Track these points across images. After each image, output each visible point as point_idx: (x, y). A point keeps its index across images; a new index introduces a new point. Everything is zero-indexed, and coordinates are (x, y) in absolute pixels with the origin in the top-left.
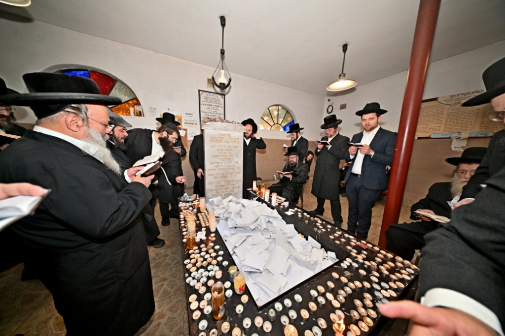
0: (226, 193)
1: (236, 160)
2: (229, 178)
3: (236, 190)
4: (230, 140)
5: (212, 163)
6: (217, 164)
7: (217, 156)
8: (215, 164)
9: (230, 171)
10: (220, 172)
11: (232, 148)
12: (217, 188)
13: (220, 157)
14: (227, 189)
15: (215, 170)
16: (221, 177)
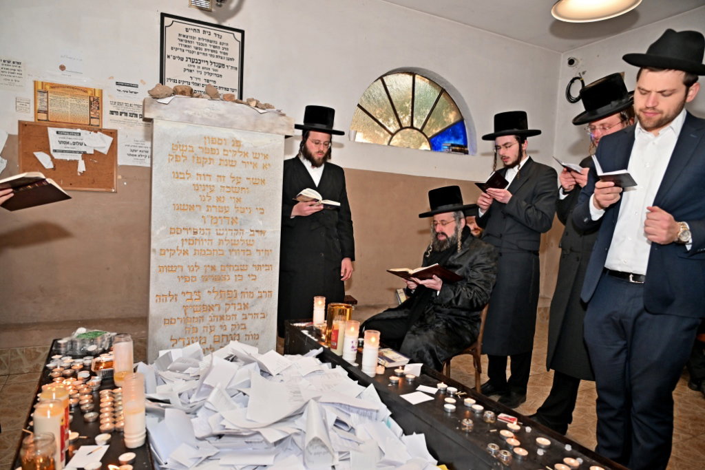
0: (219, 331)
1: (259, 224)
2: (231, 283)
3: (254, 325)
4: (238, 158)
5: (174, 231)
6: (191, 235)
7: (192, 207)
8: (184, 235)
9: (235, 259)
10: (201, 261)
11: (244, 183)
12: (190, 314)
13: (204, 211)
14: (222, 318)
15: (186, 252)
16: (205, 279)
